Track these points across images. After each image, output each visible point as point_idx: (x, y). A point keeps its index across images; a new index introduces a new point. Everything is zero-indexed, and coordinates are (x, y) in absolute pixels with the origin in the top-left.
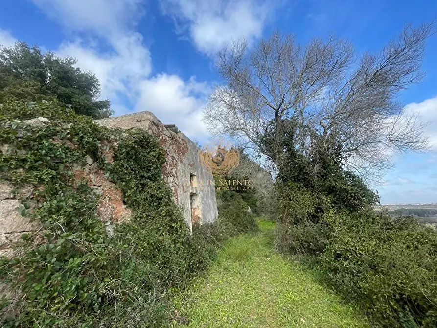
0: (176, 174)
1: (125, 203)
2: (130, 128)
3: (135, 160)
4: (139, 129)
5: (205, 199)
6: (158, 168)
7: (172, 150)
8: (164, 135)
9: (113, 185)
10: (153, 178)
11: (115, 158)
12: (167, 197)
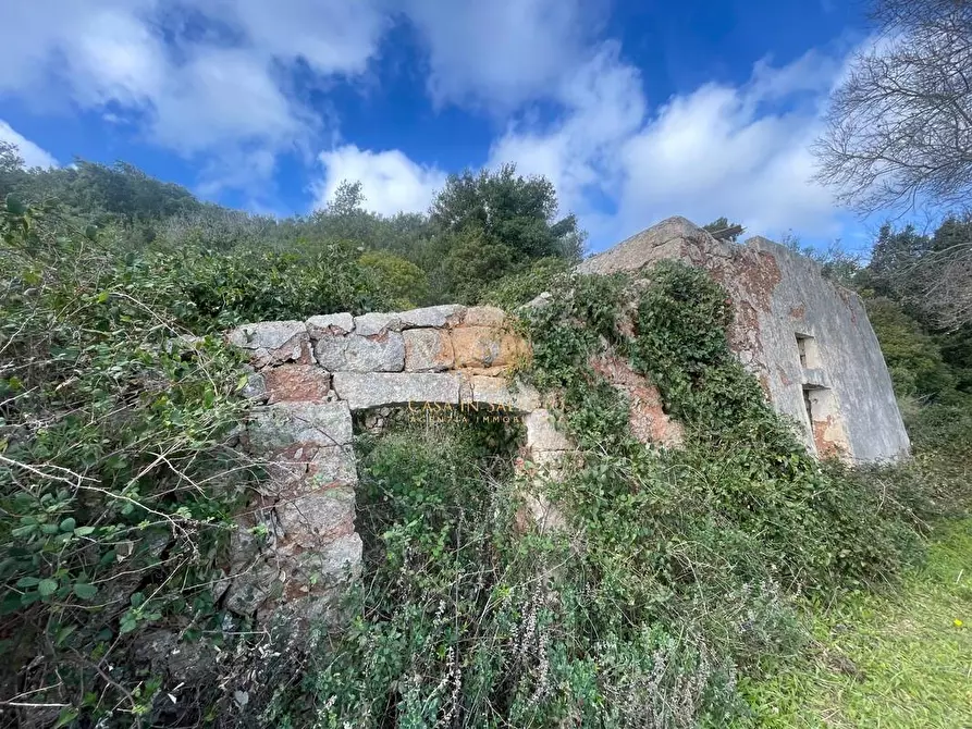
0: (758, 341)
1: (666, 411)
2: (642, 263)
3: (671, 329)
4: (665, 262)
5: (853, 398)
6: (721, 337)
7: (740, 286)
8: (715, 258)
9: (642, 380)
10: (713, 359)
11: (637, 330)
12: (754, 398)
